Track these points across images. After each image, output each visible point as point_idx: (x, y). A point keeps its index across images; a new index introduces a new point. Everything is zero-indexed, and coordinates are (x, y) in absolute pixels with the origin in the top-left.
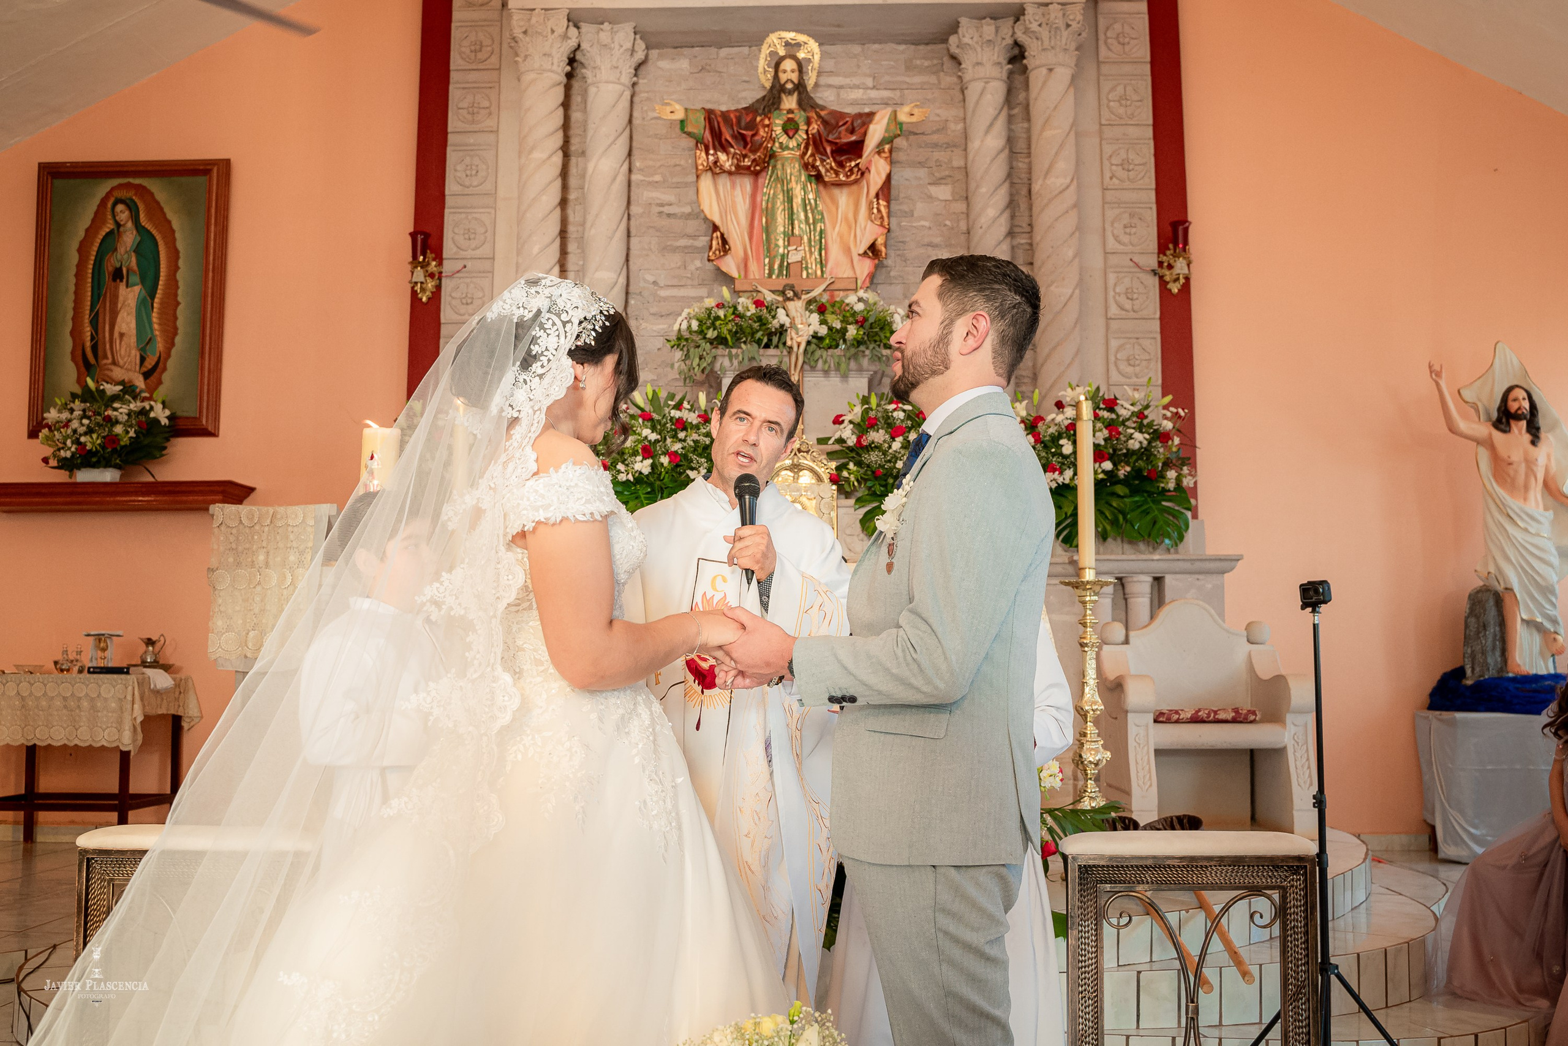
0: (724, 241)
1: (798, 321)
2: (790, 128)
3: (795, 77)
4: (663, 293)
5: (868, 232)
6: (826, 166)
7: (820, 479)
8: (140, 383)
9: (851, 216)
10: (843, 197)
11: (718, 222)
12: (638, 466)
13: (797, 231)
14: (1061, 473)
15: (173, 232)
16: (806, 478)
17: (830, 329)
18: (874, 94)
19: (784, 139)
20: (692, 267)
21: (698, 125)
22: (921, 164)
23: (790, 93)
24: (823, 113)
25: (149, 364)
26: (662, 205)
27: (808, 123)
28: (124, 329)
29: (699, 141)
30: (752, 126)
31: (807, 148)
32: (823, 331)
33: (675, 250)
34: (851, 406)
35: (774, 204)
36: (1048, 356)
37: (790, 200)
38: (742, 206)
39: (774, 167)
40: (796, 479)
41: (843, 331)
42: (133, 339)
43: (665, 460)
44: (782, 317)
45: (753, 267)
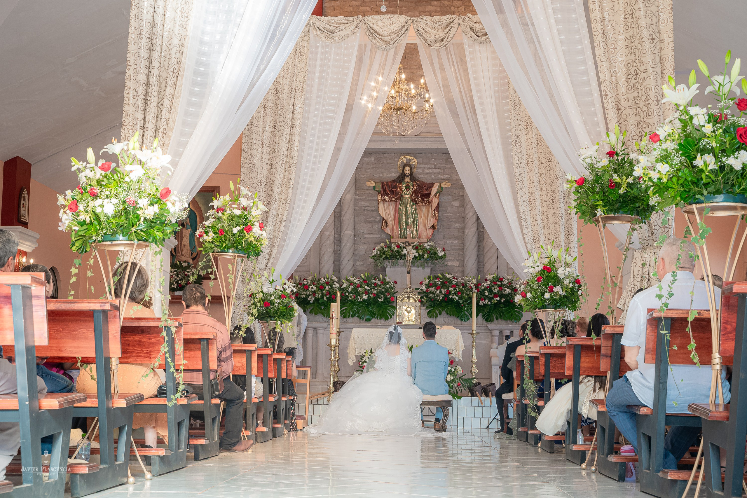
0: (386, 223)
1: (410, 253)
2: (407, 188)
3: (409, 172)
4: (365, 236)
5: (432, 221)
6: (419, 200)
7: (416, 301)
8: (191, 262)
9: (426, 215)
10: (424, 209)
11: (385, 218)
12: (364, 297)
13: (409, 221)
14: (485, 301)
15: (202, 211)
16: (412, 300)
17: (419, 254)
18: (434, 170)
19: (405, 191)
20: (375, 227)
21: (379, 187)
22: (450, 195)
23: (408, 177)
24: (418, 183)
25: (194, 255)
26: (365, 207)
27: (413, 186)
28: (185, 243)
29: (379, 192)
30: (396, 187)
31: (413, 194)
32: (417, 255)
33: (369, 222)
34: (425, 279)
35: (402, 212)
36: (487, 262)
37: (407, 211)
38: (392, 211)
39: (402, 200)
40: (409, 300)
41: (423, 255)
42: (189, 247)
43: (372, 296)
44: (405, 251)
45: (395, 230)
